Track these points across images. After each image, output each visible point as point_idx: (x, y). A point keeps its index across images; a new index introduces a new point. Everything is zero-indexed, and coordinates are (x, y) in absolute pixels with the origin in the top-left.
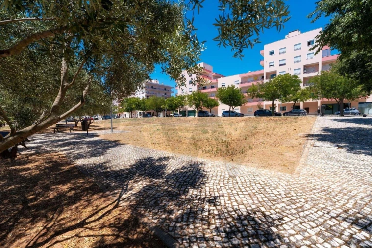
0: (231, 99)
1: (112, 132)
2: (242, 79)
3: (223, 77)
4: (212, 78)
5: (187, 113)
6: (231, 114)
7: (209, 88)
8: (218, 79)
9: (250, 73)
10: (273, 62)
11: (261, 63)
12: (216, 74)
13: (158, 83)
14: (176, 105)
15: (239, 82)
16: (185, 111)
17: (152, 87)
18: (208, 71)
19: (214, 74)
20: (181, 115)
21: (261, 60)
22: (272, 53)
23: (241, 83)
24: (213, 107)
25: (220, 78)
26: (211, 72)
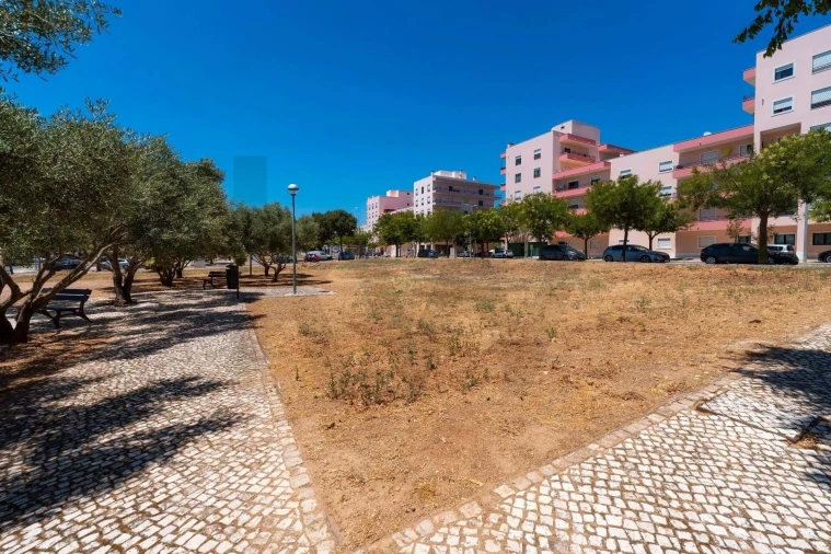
0: (624, 214)
1: (295, 292)
2: (683, 155)
3: (629, 152)
4: (598, 159)
5: (526, 249)
6: (628, 254)
7: (585, 185)
8: (611, 161)
9: (708, 137)
10: (790, 99)
11: (746, 106)
12: (609, 146)
13: (465, 177)
14: (486, 228)
15: (672, 166)
16: (523, 244)
17: (451, 189)
18: (586, 140)
19: (604, 148)
20: (511, 254)
21: (745, 99)
22: (785, 73)
23: (679, 167)
24: (593, 234)
25: (617, 156)
26: (593, 142)
